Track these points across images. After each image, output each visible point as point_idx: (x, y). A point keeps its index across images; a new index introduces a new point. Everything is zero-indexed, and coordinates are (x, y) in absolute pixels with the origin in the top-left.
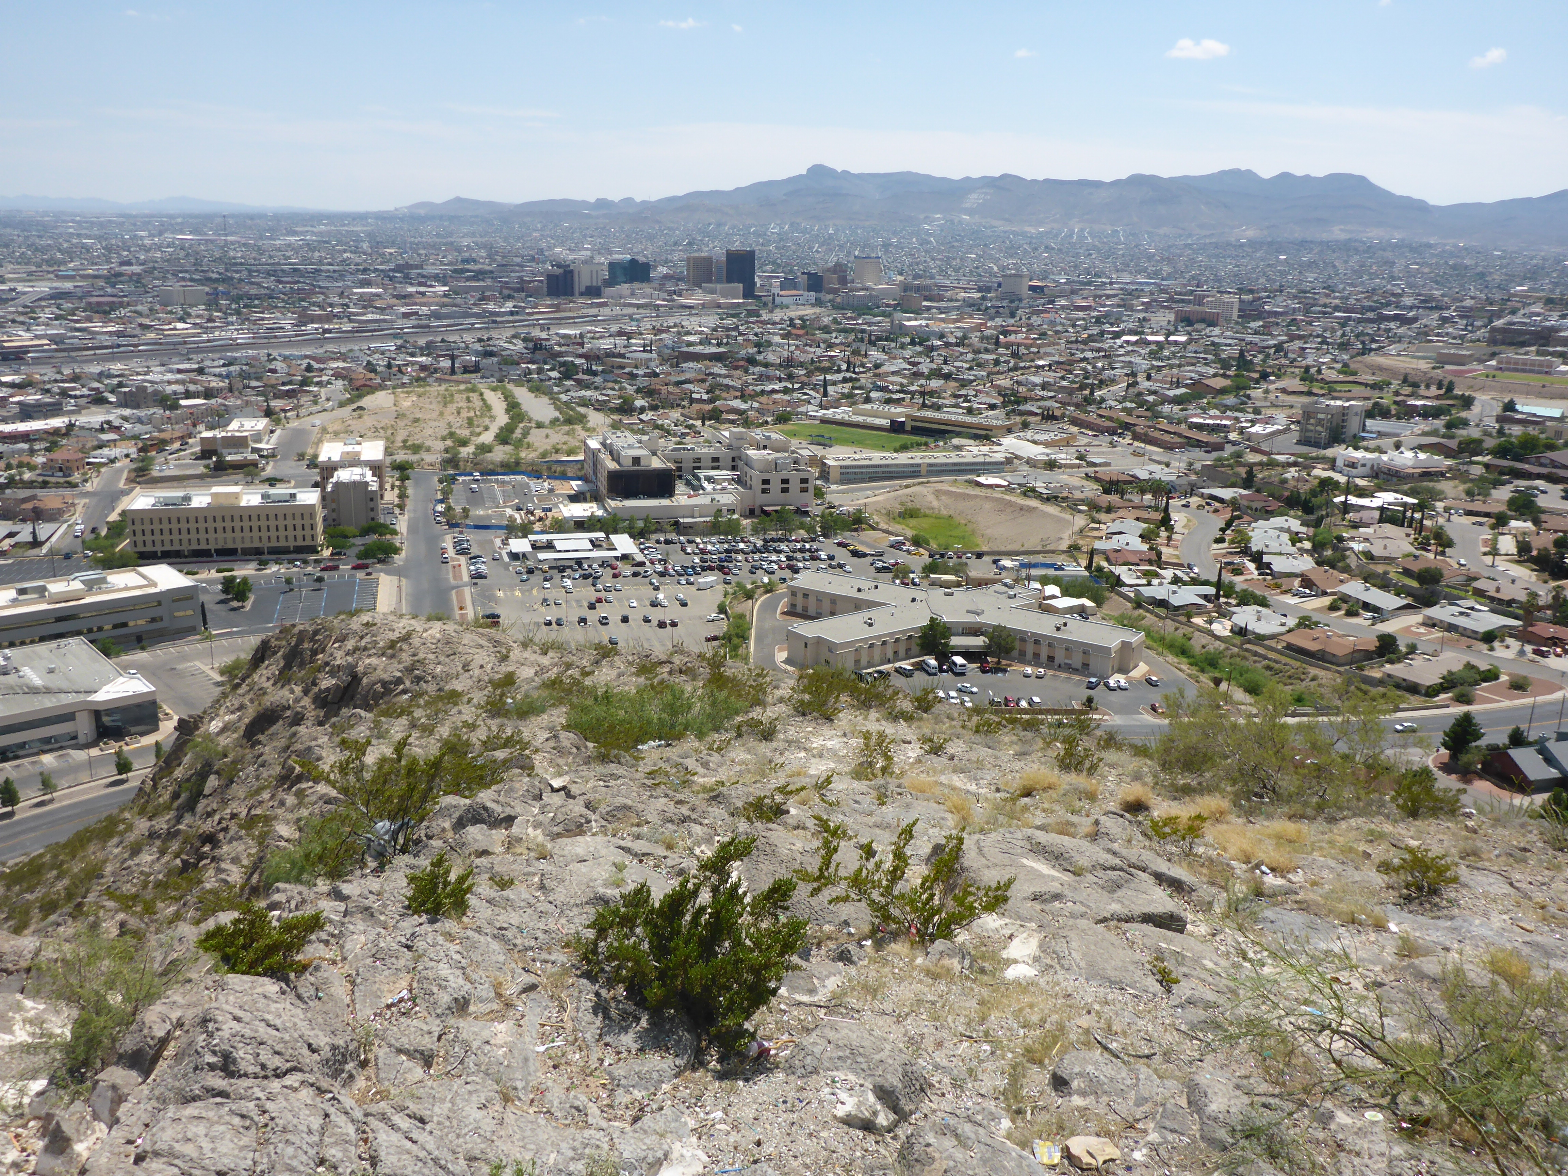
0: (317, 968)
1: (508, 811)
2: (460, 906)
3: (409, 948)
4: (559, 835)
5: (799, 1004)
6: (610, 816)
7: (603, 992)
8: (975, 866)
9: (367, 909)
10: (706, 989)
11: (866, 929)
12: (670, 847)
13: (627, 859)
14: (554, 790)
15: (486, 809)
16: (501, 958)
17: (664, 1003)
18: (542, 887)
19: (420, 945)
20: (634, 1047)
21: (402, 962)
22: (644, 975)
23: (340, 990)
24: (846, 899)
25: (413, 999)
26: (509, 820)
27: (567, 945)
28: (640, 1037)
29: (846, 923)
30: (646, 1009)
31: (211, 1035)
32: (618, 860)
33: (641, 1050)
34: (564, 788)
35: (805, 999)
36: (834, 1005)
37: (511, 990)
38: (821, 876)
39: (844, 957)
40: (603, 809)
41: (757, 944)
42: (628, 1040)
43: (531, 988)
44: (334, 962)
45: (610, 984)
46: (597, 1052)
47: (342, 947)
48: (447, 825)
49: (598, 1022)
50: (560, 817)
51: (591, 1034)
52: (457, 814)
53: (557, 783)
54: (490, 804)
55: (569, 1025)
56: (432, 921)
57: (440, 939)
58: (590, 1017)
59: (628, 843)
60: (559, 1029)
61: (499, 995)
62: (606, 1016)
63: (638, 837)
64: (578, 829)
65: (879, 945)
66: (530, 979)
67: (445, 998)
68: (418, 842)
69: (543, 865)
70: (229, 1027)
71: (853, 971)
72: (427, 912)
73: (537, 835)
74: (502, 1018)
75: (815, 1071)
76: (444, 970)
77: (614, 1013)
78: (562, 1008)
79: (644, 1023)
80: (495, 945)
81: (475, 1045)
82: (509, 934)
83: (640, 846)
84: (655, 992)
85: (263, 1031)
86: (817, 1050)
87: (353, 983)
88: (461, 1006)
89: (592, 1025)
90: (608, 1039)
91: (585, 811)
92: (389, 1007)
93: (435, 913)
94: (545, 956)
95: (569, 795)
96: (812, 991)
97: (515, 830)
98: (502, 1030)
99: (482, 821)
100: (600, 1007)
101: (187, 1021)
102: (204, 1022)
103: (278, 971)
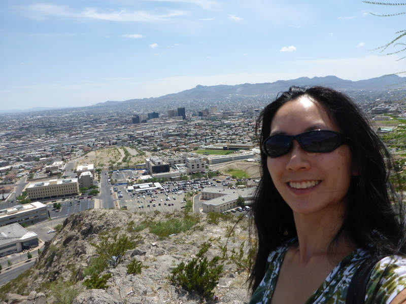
0: (110, 287)
1: (144, 251)
2: (140, 271)
3: (131, 281)
4: (157, 256)
5: (223, 288)
6: (169, 250)
7: (177, 287)
9: (118, 274)
10: (202, 284)
11: (236, 270)
12: (185, 256)
13: (175, 259)
14: (153, 246)
15: (138, 251)
16: (152, 282)
17: (192, 288)
18: (156, 268)
19: (133, 280)
20: (186, 299)
21: (130, 284)
22: (186, 283)
23: (117, 292)
24: (230, 263)
25: (134, 292)
26: (145, 253)
27: (166, 278)
28: (187, 297)
29: (231, 269)
30: (188, 290)
31: (93, 301)
32: (173, 260)
33: (188, 300)
34: (156, 245)
35: (224, 287)
36: (231, 287)
37: (155, 289)
38: (223, 258)
39: (232, 276)
40: (167, 248)
41: (212, 272)
42: (185, 298)
43: (160, 288)
44: (114, 286)
45: (178, 286)
46: (178, 301)
47: (115, 282)
48: (129, 256)
49: (177, 294)
50: (157, 251)
51: (176, 297)
52: (131, 253)
53: (154, 244)
54: (139, 250)
55: (170, 296)
56: (134, 275)
57: (138, 279)
58: (175, 293)
59: (175, 256)
60: (168, 297)
61: (153, 290)
62: (178, 293)
63: (177, 254)
64: (162, 254)
65: (239, 273)
66: (160, 286)
67: (141, 291)
68: (122, 261)
69: (155, 263)
70: (97, 299)
71: (234, 279)
72: (132, 273)
73: (151, 256)
74: (155, 296)
75: (229, 301)
76: (140, 285)
77: (180, 292)
78: (168, 292)
79: (188, 294)
80: (150, 279)
81: (150, 301)
82: (153, 277)
83: (177, 256)
84: (189, 286)
85: (105, 299)
86: (229, 296)
87: (119, 290)
88: (145, 293)
89: (176, 295)
90: (180, 298)
91: (163, 249)
92: (128, 295)
93: (135, 273)
94: (162, 281)
95: (157, 247)
96: (225, 285)
97: (146, 255)
98: (155, 298)
99: (138, 254)
100: (177, 291)
101: (86, 299)
102: (91, 298)
103: (103, 288)
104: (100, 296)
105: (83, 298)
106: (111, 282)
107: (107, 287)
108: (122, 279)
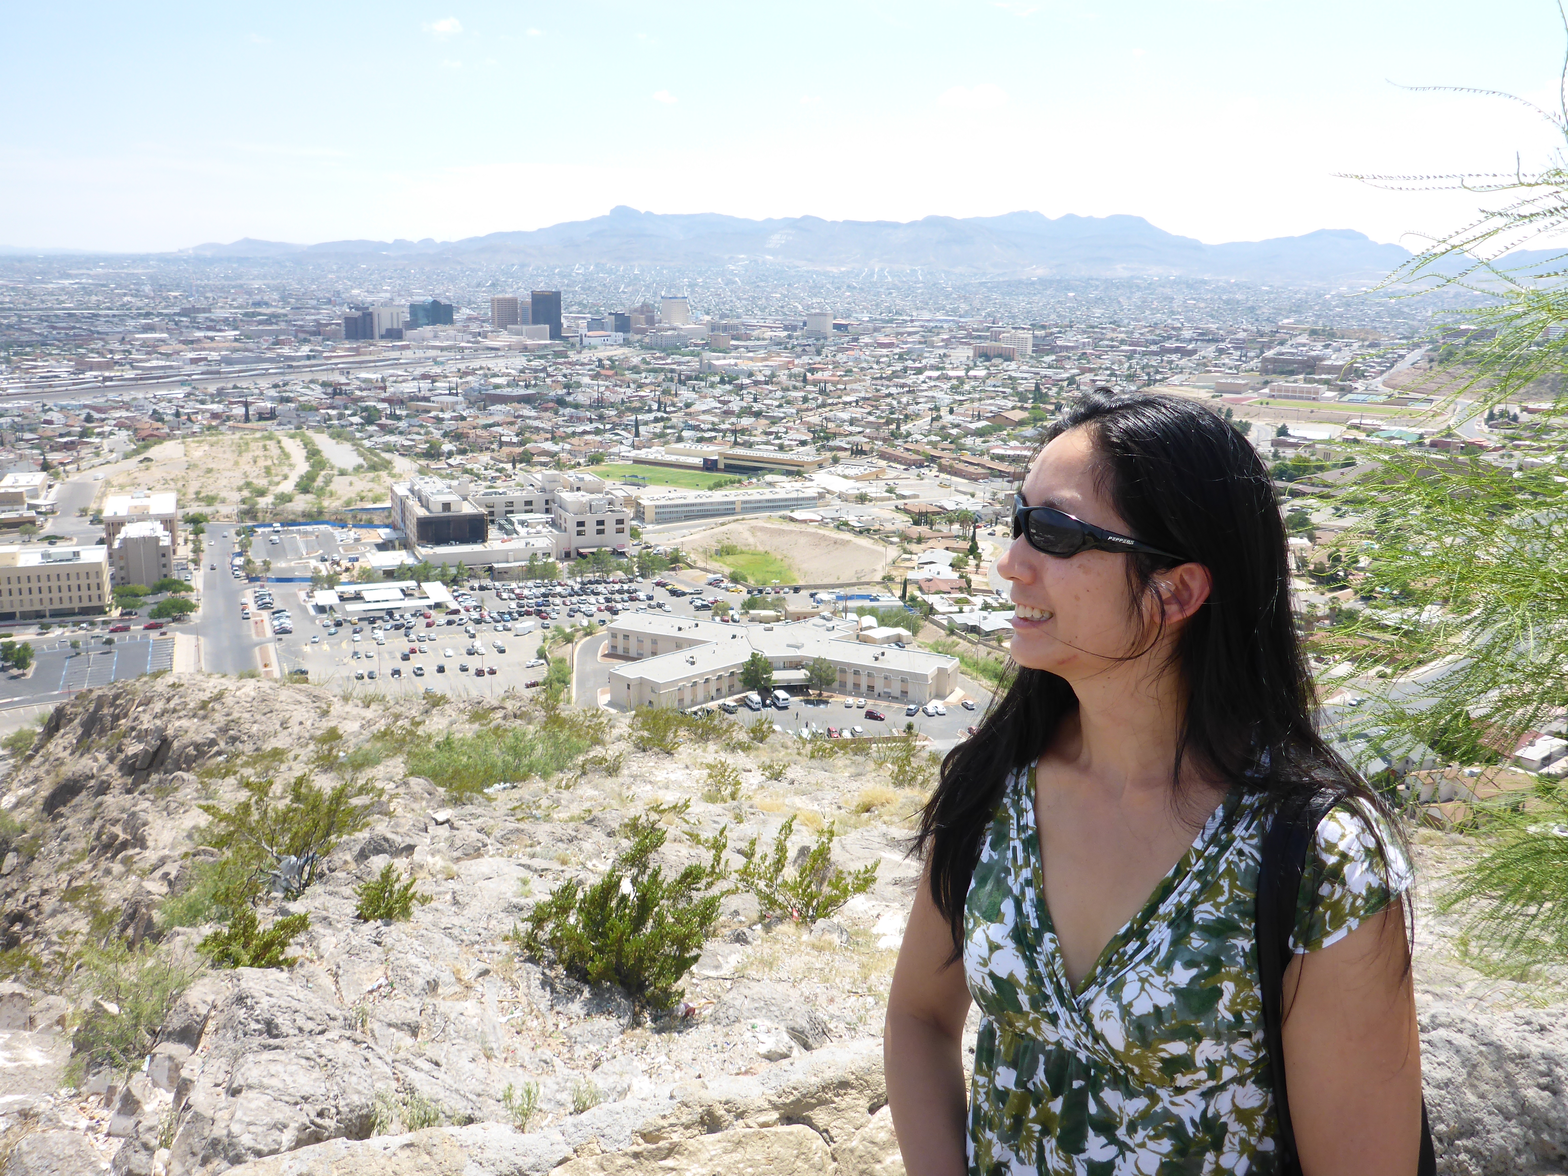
0: (302, 965)
1: (408, 841)
2: (406, 912)
3: (379, 944)
4: (458, 859)
5: (708, 978)
6: (504, 840)
7: (547, 971)
8: (841, 860)
9: (325, 919)
10: (640, 960)
11: (755, 916)
12: (564, 862)
13: (528, 874)
14: (438, 823)
15: (386, 840)
16: (456, 950)
17: (603, 975)
18: (456, 902)
19: (387, 940)
20: (582, 1013)
21: (375, 956)
22: (582, 955)
23: (327, 981)
24: (735, 892)
25: (391, 984)
26: (410, 849)
27: (506, 939)
28: (587, 1003)
29: (736, 913)
30: (586, 982)
31: (252, 1008)
32: (522, 875)
33: (588, 1014)
34: (447, 821)
35: (713, 973)
36: (739, 977)
37: (469, 975)
38: (713, 872)
39: (740, 939)
40: (498, 833)
42: (576, 1007)
43: (486, 972)
44: (312, 961)
45: (551, 964)
46: (551, 1019)
47: (317, 948)
48: (348, 857)
49: (548, 995)
50: (458, 843)
51: (544, 1004)
52: (357, 848)
53: (441, 816)
54: (389, 835)
55: (524, 1000)
56: (387, 925)
57: (403, 937)
58: (540, 992)
59: (525, 860)
60: (516, 1003)
61: (460, 980)
62: (553, 990)
63: (533, 856)
64: (477, 852)
65: (768, 928)
66: (482, 966)
67: (419, 982)
68: (321, 875)
69: (451, 884)
70: (265, 1002)
71: (748, 949)
72: (381, 917)
73: (437, 862)
74: (466, 998)
75: (737, 1020)
76: (414, 960)
77: (559, 987)
78: (514, 987)
79: (586, 994)
80: (448, 940)
81: (452, 1017)
82: (456, 932)
83: (537, 863)
84: (594, 967)
85: (295, 1004)
86: (737, 1003)
87: (336, 975)
88: (433, 986)
89: (544, 998)
90: (558, 1008)
91: (482, 836)
92: (371, 992)
93: (388, 917)
94: (490, 947)
95: (452, 827)
96: (717, 967)
97: (417, 857)
98: (470, 1006)
99: (384, 851)
100: (546, 982)
101: (219, 1003)
102: (240, 1000)
103: (276, 964)
104: (276, 993)
105: (210, 999)
106: (302, 945)
107: (291, 964)
108: (342, 936)
